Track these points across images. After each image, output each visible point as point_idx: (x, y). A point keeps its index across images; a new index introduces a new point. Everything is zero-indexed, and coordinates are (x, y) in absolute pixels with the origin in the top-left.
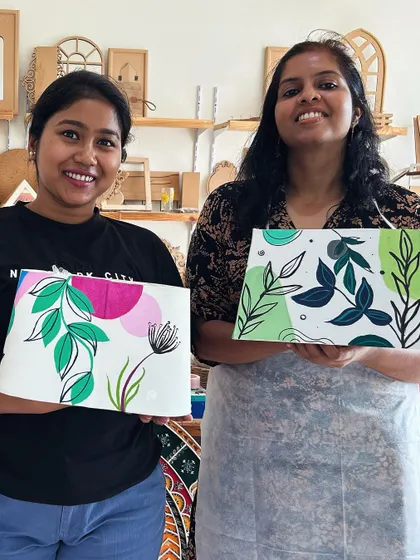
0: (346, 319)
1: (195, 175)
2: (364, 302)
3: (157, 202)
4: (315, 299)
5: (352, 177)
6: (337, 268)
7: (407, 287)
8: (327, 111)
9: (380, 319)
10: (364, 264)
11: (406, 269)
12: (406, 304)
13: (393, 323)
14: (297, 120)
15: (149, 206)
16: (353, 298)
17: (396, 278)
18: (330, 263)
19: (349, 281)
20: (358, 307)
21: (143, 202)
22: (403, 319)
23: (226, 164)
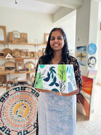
0: (51, 85)
1: (35, 52)
2: (55, 81)
3: (30, 56)
4: (47, 80)
5: (64, 54)
6: (51, 73)
7: (62, 78)
8: (59, 44)
9: (57, 85)
10: (55, 73)
11: (62, 74)
12: (62, 82)
13: (59, 86)
14: (54, 45)
15: (29, 57)
16: (53, 80)
17: (61, 76)
18: (50, 72)
19: (53, 76)
20: (54, 82)
21: (28, 56)
22: (61, 85)
23: (40, 50)
